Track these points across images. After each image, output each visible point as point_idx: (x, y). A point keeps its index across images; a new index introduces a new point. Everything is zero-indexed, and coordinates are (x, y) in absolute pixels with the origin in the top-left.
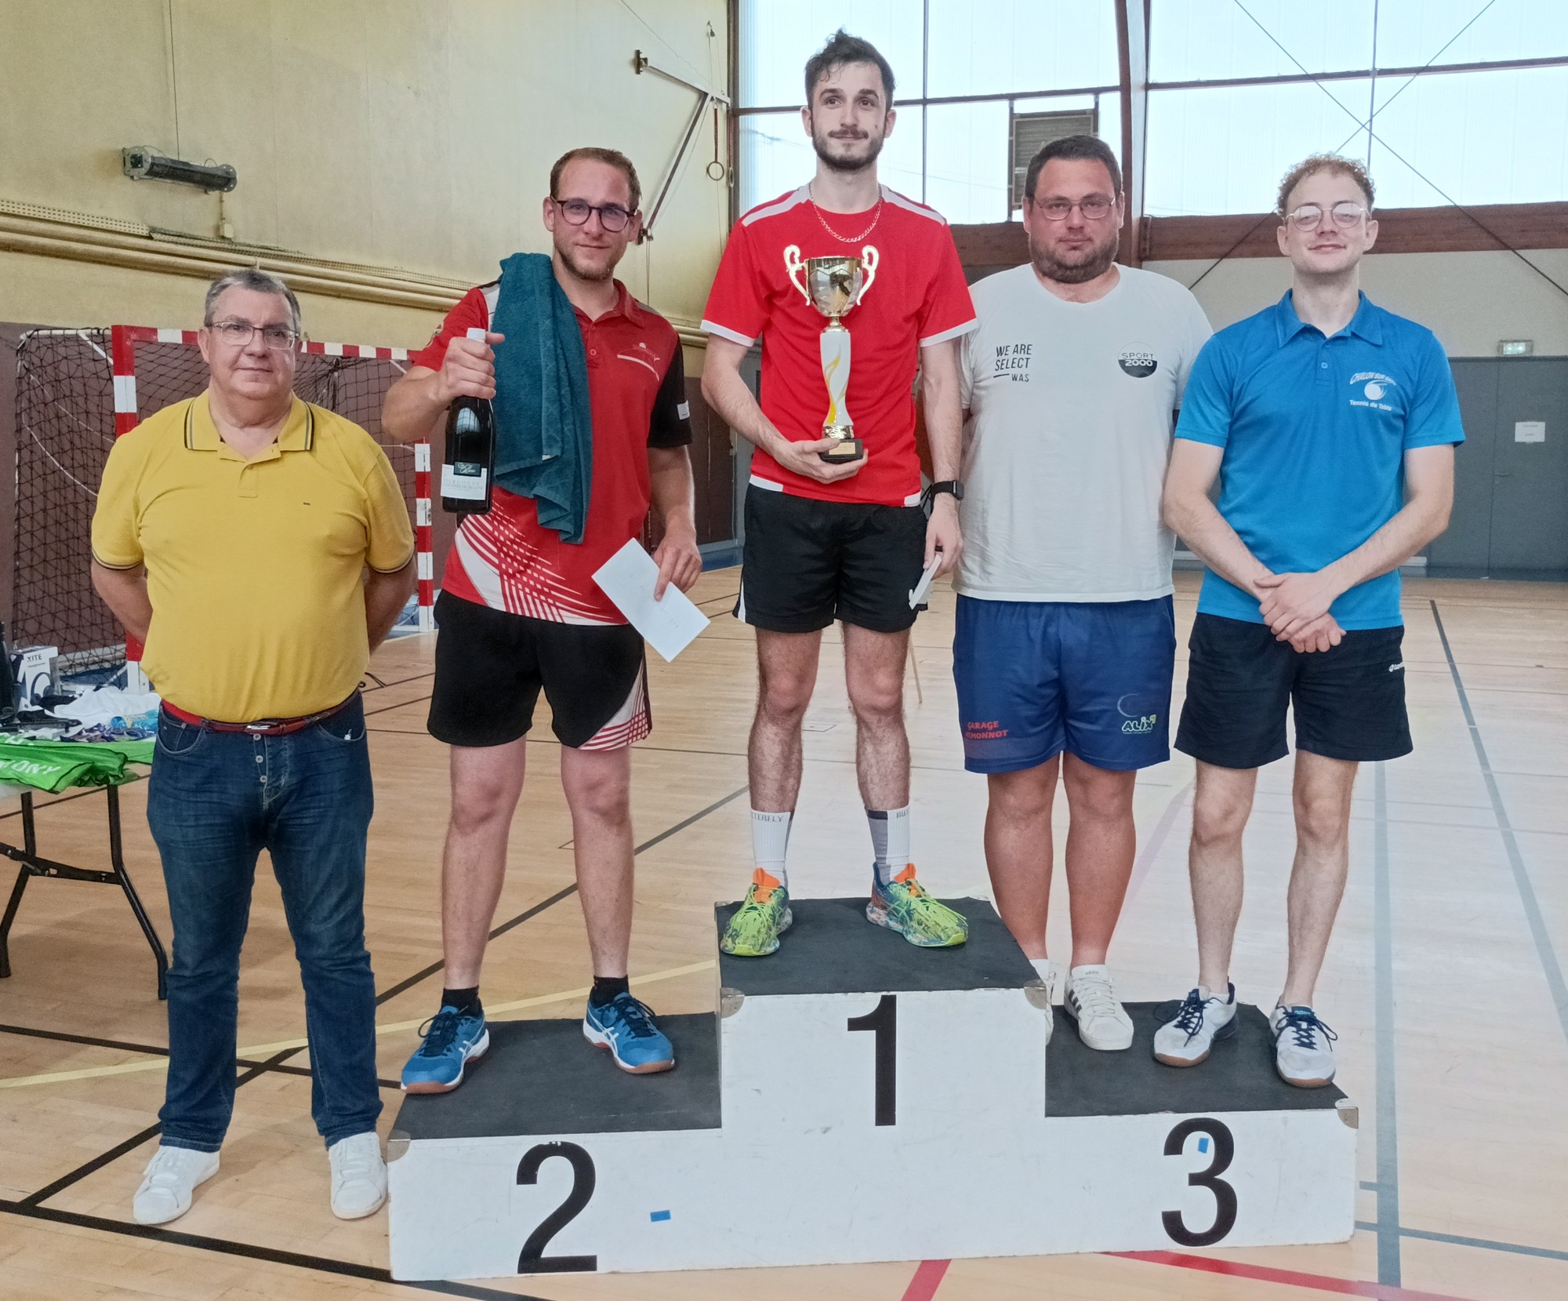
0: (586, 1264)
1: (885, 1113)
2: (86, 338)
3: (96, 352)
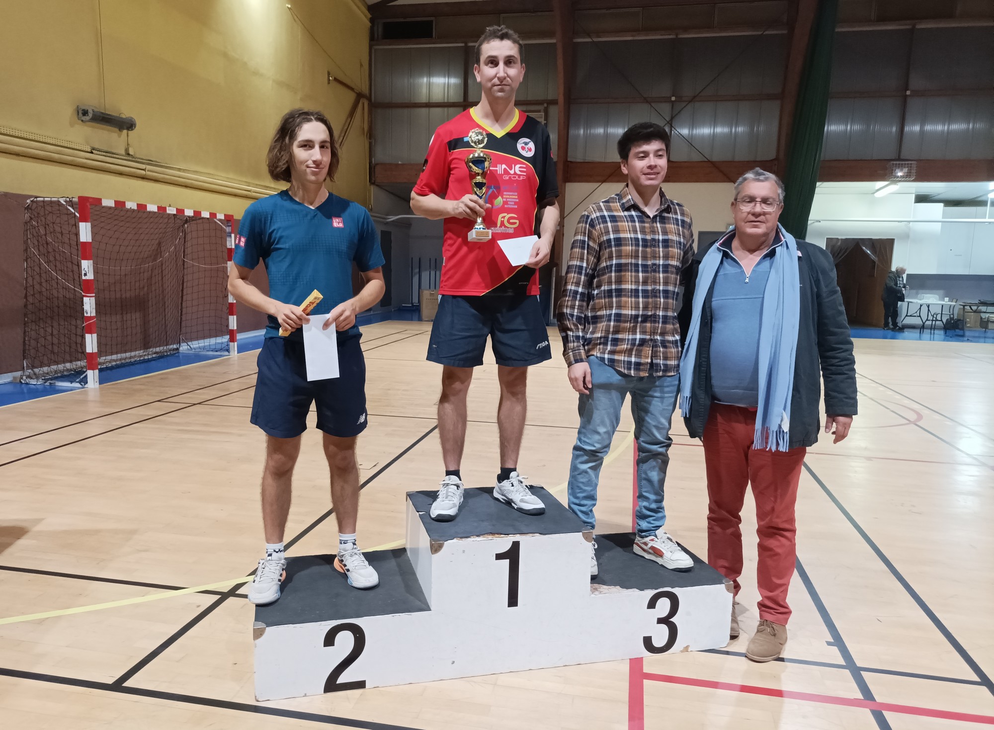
0: (361, 685)
1: (513, 600)
2: (64, 203)
3: (69, 209)
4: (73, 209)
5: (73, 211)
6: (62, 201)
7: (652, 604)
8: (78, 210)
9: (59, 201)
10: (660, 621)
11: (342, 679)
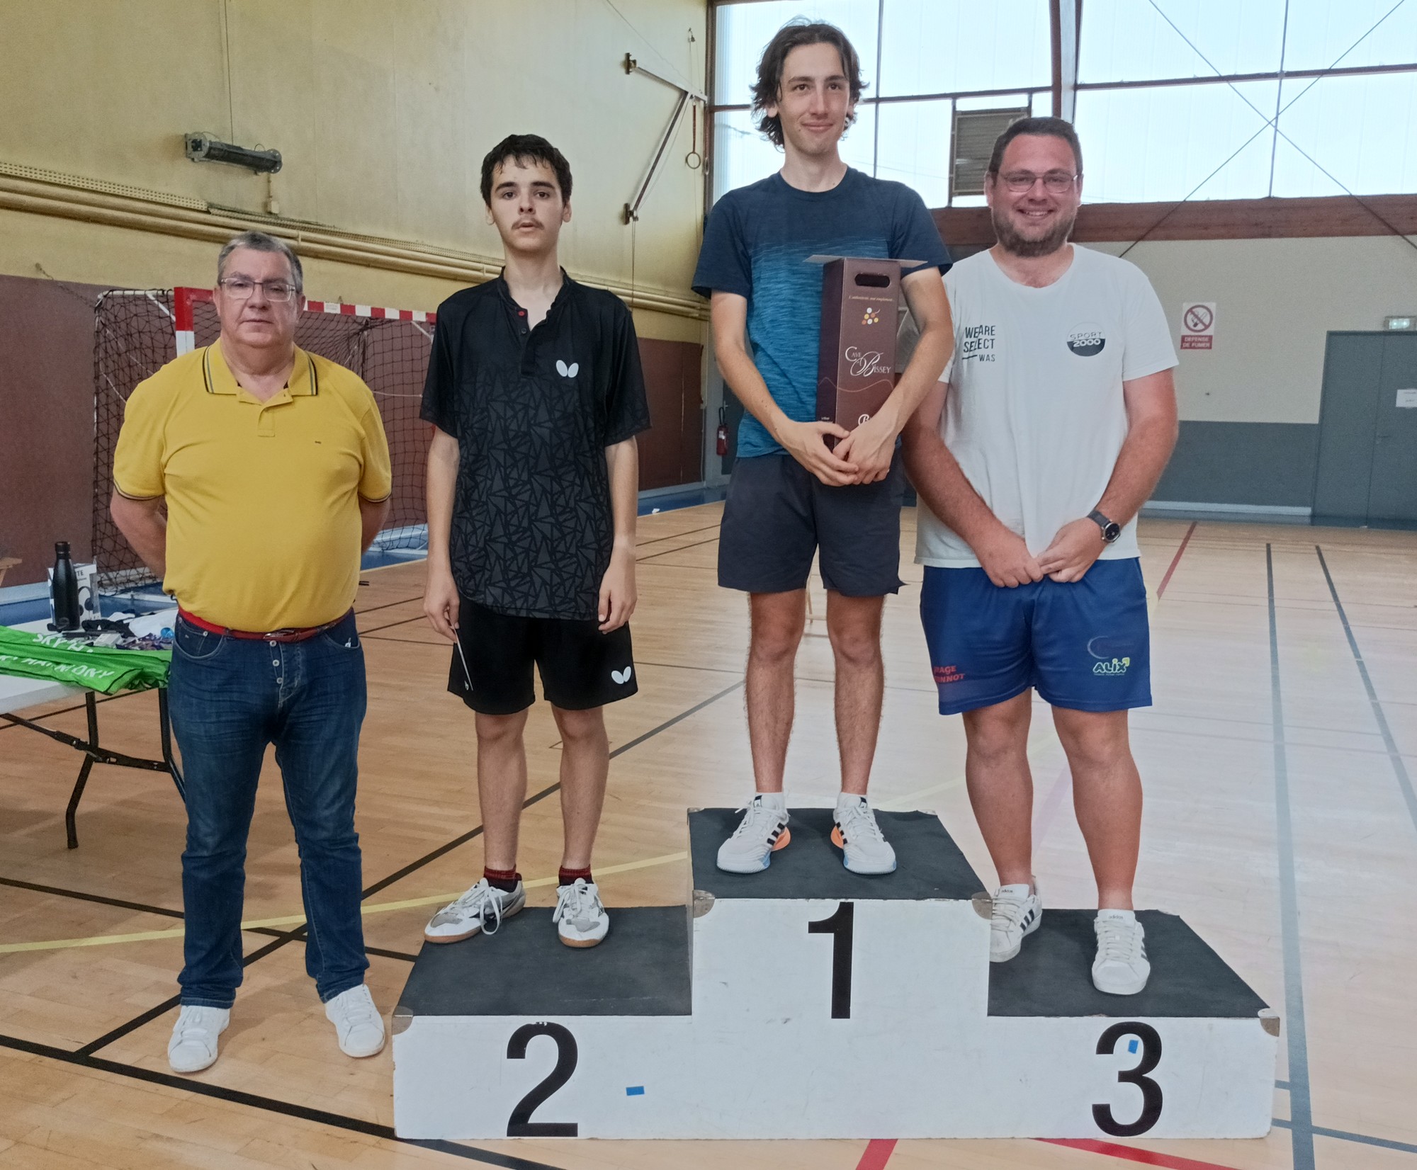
0: (569, 1130)
1: (841, 1008)
2: (153, 298)
3: (161, 310)
4: (169, 309)
5: (167, 312)
6: (150, 295)
7: (1106, 1045)
8: (173, 310)
9: (145, 296)
10: (1125, 1077)
11: (536, 1117)
